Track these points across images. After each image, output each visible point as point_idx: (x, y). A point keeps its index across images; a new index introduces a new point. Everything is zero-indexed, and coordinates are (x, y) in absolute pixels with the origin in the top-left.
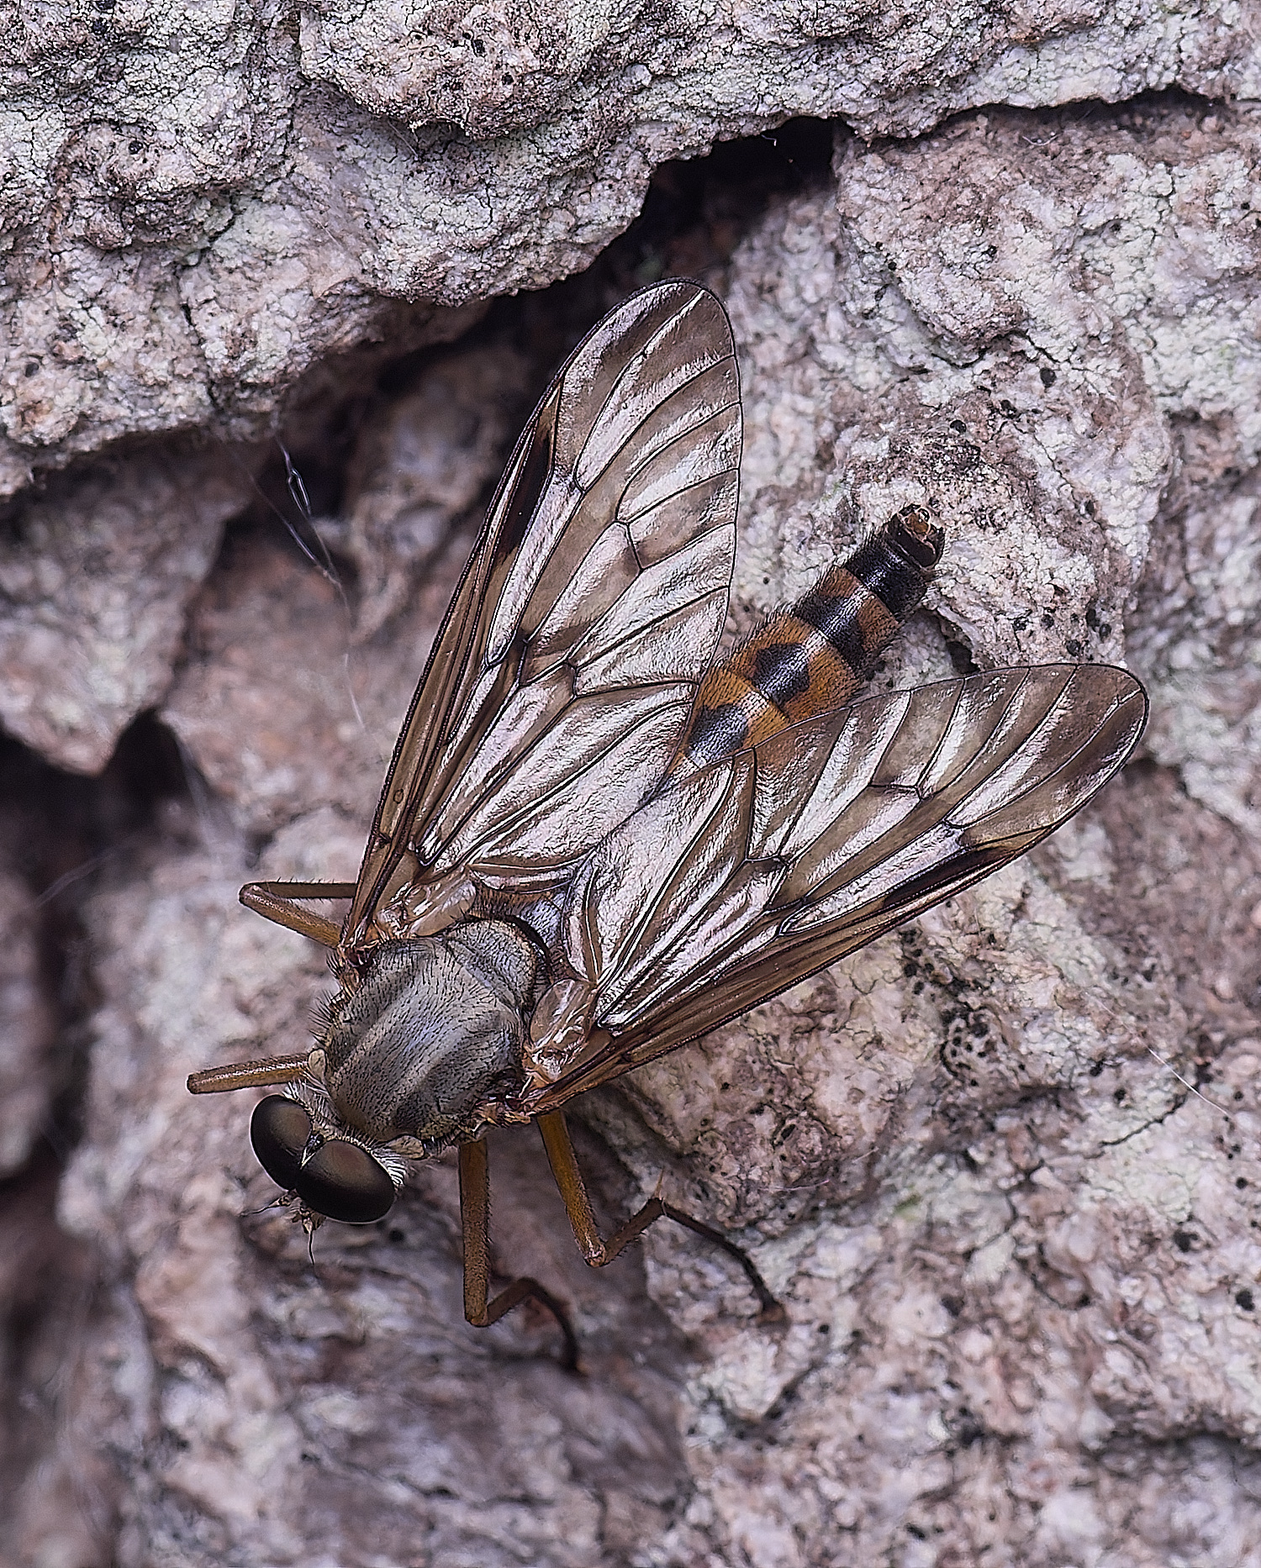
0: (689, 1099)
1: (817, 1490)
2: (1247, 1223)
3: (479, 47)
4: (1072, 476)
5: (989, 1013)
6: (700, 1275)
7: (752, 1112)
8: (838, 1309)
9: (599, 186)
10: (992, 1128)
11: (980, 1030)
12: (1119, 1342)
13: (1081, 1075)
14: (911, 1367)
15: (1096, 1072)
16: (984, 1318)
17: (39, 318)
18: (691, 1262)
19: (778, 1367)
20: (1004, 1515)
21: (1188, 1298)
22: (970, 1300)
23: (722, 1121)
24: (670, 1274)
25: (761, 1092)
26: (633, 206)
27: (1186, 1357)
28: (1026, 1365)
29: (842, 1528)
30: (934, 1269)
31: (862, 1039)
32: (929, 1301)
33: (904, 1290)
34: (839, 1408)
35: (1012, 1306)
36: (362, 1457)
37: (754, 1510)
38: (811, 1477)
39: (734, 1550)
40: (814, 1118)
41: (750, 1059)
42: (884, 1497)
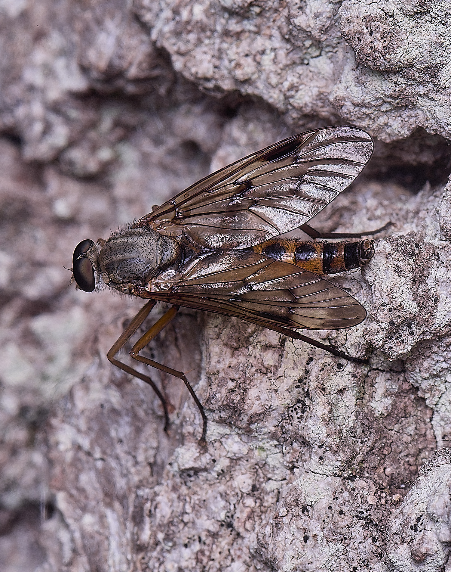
0: (219, 362)
1: (184, 505)
2: (323, 519)
3: (371, 33)
4: (439, 288)
5: (308, 408)
6: (195, 418)
7: (230, 379)
8: (222, 459)
9: (400, 118)
10: (292, 444)
11: (303, 411)
12: (272, 524)
13: (316, 444)
14: (228, 492)
15: (320, 447)
16: (259, 498)
17: (260, 44)
18: (196, 412)
19: (196, 460)
20: (224, 555)
21: (294, 526)
22: (259, 492)
23: (222, 375)
24: (189, 411)
25: (237, 376)
26: (406, 133)
27: (283, 542)
28: (256, 518)
29: (182, 521)
30: (258, 475)
31: (273, 387)
32: (250, 482)
33: (246, 473)
34: (206, 489)
35: (267, 501)
36: (112, 415)
37: (168, 498)
38: (185, 500)
39: (154, 503)
40: (243, 395)
41: (241, 365)
42: (198, 522)
